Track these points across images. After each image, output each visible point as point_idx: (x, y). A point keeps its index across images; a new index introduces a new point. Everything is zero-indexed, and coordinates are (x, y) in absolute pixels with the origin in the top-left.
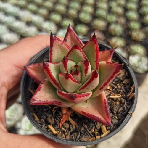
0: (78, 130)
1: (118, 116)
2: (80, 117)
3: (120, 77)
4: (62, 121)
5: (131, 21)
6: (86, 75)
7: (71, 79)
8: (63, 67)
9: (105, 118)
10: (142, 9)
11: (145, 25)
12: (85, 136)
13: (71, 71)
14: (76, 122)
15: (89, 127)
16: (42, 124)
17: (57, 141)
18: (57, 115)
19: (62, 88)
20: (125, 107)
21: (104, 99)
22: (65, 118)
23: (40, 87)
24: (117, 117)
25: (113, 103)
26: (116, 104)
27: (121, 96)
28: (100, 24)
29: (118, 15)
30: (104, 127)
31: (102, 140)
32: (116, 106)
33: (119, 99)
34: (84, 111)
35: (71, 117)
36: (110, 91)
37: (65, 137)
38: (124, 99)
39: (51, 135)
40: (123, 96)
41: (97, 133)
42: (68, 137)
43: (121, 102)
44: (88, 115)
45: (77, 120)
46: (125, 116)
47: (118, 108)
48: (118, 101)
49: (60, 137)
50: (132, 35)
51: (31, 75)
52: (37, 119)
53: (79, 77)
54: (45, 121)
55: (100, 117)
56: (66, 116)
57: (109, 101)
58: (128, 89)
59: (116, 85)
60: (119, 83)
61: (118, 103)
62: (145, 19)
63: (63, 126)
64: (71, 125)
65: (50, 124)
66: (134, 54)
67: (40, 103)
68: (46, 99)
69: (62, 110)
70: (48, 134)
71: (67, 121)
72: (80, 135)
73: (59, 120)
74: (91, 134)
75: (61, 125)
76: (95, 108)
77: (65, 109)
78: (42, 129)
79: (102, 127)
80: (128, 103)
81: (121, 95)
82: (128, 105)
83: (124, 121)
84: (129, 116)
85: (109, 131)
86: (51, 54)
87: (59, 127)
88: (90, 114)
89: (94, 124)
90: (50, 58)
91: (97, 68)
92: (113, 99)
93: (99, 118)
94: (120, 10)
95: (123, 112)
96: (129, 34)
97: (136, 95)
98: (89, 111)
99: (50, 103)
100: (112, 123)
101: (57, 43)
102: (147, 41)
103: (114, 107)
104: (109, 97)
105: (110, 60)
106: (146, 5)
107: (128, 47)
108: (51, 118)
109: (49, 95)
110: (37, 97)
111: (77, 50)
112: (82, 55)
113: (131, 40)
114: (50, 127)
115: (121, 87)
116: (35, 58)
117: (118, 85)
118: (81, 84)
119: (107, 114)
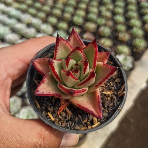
0: (73, 119)
2: (76, 108)
3: (113, 76)
4: (60, 110)
5: (118, 24)
6: (84, 73)
7: (72, 76)
8: (66, 64)
9: (97, 112)
10: (128, 13)
11: (131, 27)
12: (78, 125)
13: (72, 69)
14: (71, 112)
15: (82, 118)
16: (43, 111)
17: (54, 127)
18: (56, 104)
19: (62, 82)
20: (115, 103)
21: (98, 95)
23: (44, 80)
24: (107, 111)
25: (105, 98)
26: (108, 100)
27: (112, 93)
30: (95, 119)
31: (93, 130)
32: (108, 101)
33: (110, 96)
34: (80, 104)
35: (67, 107)
36: (103, 88)
37: (62, 125)
38: (115, 95)
39: (50, 122)
40: (114, 92)
41: (89, 123)
42: (64, 125)
43: (112, 98)
44: (83, 108)
45: (73, 110)
46: (114, 111)
47: (109, 103)
48: (110, 97)
49: (57, 124)
50: (119, 36)
51: (37, 68)
52: (39, 106)
53: (78, 74)
54: (45, 108)
55: (93, 111)
56: (63, 107)
57: (102, 96)
58: (119, 87)
59: (109, 83)
61: (109, 99)
62: (131, 22)
63: (60, 114)
64: (67, 114)
65: (49, 112)
66: (120, 53)
67: (43, 95)
68: (48, 91)
69: (61, 101)
71: (64, 110)
72: (74, 123)
73: (58, 109)
74: (84, 124)
75: (58, 113)
76: (90, 102)
77: (63, 100)
79: (94, 119)
80: (118, 99)
81: (113, 92)
82: (118, 101)
83: (114, 115)
84: (118, 111)
85: (99, 123)
86: (56, 52)
87: (57, 115)
88: (85, 107)
89: (87, 115)
90: (54, 55)
91: (94, 68)
92: (105, 95)
93: (92, 111)
94: (108, 14)
95: (113, 107)
96: (116, 35)
98: (84, 104)
100: (103, 116)
101: (61, 43)
102: (132, 42)
103: (106, 102)
104: (102, 93)
105: (106, 62)
106: (131, 10)
107: (115, 47)
108: (50, 106)
109: (51, 87)
110: (41, 89)
111: (79, 51)
112: (83, 56)
113: (118, 41)
114: (49, 114)
115: (113, 84)
116: (41, 53)
117: (111, 82)
118: (79, 80)
119: (100, 108)
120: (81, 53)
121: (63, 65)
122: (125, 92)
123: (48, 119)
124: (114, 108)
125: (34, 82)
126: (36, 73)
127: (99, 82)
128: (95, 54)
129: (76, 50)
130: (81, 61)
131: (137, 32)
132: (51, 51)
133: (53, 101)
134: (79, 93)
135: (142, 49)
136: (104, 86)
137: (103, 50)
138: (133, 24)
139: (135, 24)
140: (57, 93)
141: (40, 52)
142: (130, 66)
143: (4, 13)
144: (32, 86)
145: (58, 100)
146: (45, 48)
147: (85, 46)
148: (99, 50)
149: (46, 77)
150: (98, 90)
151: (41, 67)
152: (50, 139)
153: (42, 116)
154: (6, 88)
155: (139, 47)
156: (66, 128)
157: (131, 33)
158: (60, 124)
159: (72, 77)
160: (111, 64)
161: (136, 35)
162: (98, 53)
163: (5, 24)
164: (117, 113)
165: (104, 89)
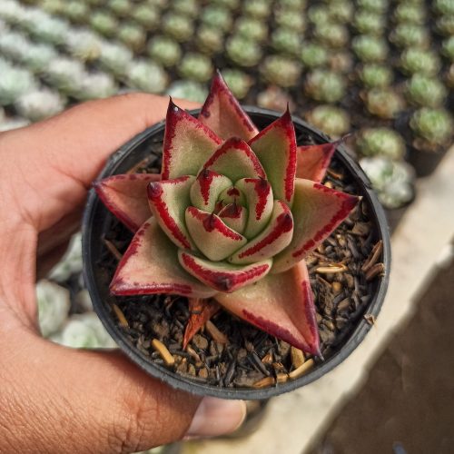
0: (231, 356)
1: (335, 323)
4: (191, 330)
5: (365, 63)
6: (258, 219)
8: (200, 193)
9: (303, 334)
10: (397, 31)
12: (247, 373)
13: (219, 205)
14: (224, 334)
15: (259, 351)
16: (137, 337)
17: (174, 384)
18: (177, 313)
19: (193, 248)
20: (356, 299)
21: (302, 281)
22: (196, 324)
23: (137, 245)
24: (332, 325)
25: (325, 286)
26: (332, 292)
27: (345, 267)
28: (283, 69)
29: (332, 47)
30: (300, 353)
31: (292, 386)
32: (332, 296)
33: (340, 277)
34: (250, 311)
35: (212, 320)
36: (316, 254)
37: (197, 374)
38: (353, 276)
39: (162, 369)
40: (350, 267)
41: (279, 366)
42: (204, 374)
43: (344, 284)
44: (260, 321)
45: (228, 327)
46: (354, 323)
47: (335, 301)
48: (338, 281)
49: (183, 375)
50: (367, 102)
51: (111, 207)
52: (124, 322)
53: (240, 221)
54: (144, 327)
55: (290, 330)
56: (199, 320)
57: (314, 281)
58: (364, 250)
59: (334, 237)
60: (341, 232)
61: (336, 286)
63: (191, 343)
64: (212, 342)
65: (158, 339)
66: (372, 154)
67: (137, 291)
68: (150, 277)
69: (191, 302)
70: (151, 365)
71: (203, 330)
72: (236, 368)
73: (182, 327)
74: (263, 367)
75: (185, 340)
76: (278, 301)
77: (198, 301)
78: (136, 350)
79: (293, 352)
80: (363, 287)
81: (347, 265)
82: (364, 293)
83: (352, 337)
84: (366, 326)
85: (310, 362)
86: (168, 156)
87: (182, 345)
88: (265, 318)
89: (274, 342)
90: (163, 165)
91: (288, 198)
92: (323, 275)
93: (287, 332)
94: (336, 33)
95: (350, 312)
96: (359, 97)
97: (386, 268)
98: (263, 309)
99: (163, 289)
100: (321, 341)
101: (185, 126)
102: (409, 120)
103: (327, 298)
104: (314, 269)
106: (406, 21)
107: (356, 135)
108: (160, 321)
110: (128, 274)
111: (239, 150)
112: (251, 164)
113: (364, 116)
114: (158, 344)
115: (348, 242)
116: (120, 156)
117: (339, 236)
118: (244, 240)
119: (310, 321)
120: (244, 158)
121: (192, 195)
122: (384, 266)
123: (156, 361)
124: (353, 315)
125: (106, 248)
126: (108, 219)
127: (304, 241)
128: (289, 155)
129: (230, 147)
130: (247, 181)
131: (425, 89)
132: (152, 148)
133: (168, 304)
134: (247, 282)
136: (319, 249)
138: (413, 64)
139: (417, 63)
140: (177, 283)
142: (403, 192)
143: (14, 26)
144: (99, 261)
145: (185, 301)
147: (256, 132)
149: (141, 233)
150: (303, 265)
151: (125, 202)
152: (158, 414)
153: (135, 353)
155: (431, 134)
156: (210, 385)
157: (405, 91)
158: (191, 375)
159: (221, 234)
160: (338, 179)
161: (421, 97)
162: (299, 150)
163: (17, 61)
164: (364, 329)
165: (319, 259)
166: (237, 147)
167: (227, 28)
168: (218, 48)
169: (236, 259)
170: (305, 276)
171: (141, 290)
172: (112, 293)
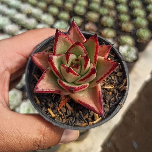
0: (74, 115)
1: (109, 105)
4: (61, 106)
5: (121, 13)
6: (85, 69)
7: (72, 72)
8: (66, 60)
10: (132, 3)
12: (79, 121)
13: (72, 64)
14: (72, 107)
15: (83, 114)
16: (43, 107)
17: (54, 124)
18: (57, 100)
19: (62, 78)
20: (117, 98)
21: (99, 91)
23: (44, 76)
24: (108, 106)
25: (107, 93)
26: (109, 95)
27: (114, 87)
29: (110, 8)
30: (97, 115)
31: (94, 126)
34: (81, 100)
35: (68, 103)
36: (104, 82)
37: (62, 121)
38: (116, 90)
39: (50, 118)
40: (115, 87)
41: (90, 119)
42: (64, 121)
43: (113, 93)
44: (84, 104)
45: (73, 105)
46: (116, 106)
47: (110, 98)
48: (111, 91)
49: (57, 121)
51: (36, 63)
52: (38, 102)
53: (79, 70)
54: (45, 104)
55: (94, 107)
56: (64, 102)
57: (103, 91)
58: (120, 81)
59: (110, 77)
61: (111, 93)
62: (134, 12)
63: (60, 110)
64: (68, 110)
65: (50, 108)
66: (123, 44)
68: (47, 87)
69: (61, 96)
70: (47, 117)
71: (65, 106)
72: (75, 119)
73: (58, 104)
74: (85, 119)
75: (59, 109)
76: (91, 97)
77: (63, 96)
78: (42, 112)
79: (95, 115)
80: (120, 94)
81: (114, 86)
82: (120, 96)
83: (115, 110)
84: (120, 107)
85: (100, 118)
86: (56, 47)
87: (58, 111)
88: (86, 103)
89: (88, 111)
90: (54, 50)
91: (95, 62)
92: (106, 89)
93: (93, 108)
94: (111, 4)
95: (115, 102)
97: (127, 88)
98: (85, 100)
100: (104, 111)
101: (61, 37)
102: (136, 32)
103: (107, 97)
104: (103, 87)
105: (107, 55)
107: (118, 38)
108: (50, 102)
109: (50, 83)
110: (40, 86)
112: (83, 51)
113: (121, 31)
114: (49, 110)
115: (115, 78)
116: (40, 46)
117: (112, 76)
118: (80, 76)
119: (101, 104)
120: (81, 48)
121: (63, 60)
122: (127, 87)
123: (49, 116)
124: (116, 103)
125: (34, 77)
126: (35, 67)
127: (100, 77)
128: (96, 48)
129: (76, 45)
130: (82, 56)
131: (141, 22)
132: (50, 44)
133: (53, 97)
134: (80, 90)
135: (146, 40)
136: (105, 80)
137: (104, 43)
138: (137, 14)
140: (57, 89)
141: (38, 45)
144: (31, 81)
145: (59, 96)
146: (44, 41)
147: (86, 40)
148: (100, 43)
149: (45, 72)
150: (99, 85)
151: (41, 62)
152: (50, 135)
153: (41, 113)
154: (4, 82)
155: (143, 37)
156: (66, 124)
157: (134, 23)
158: (60, 121)
159: (72, 74)
160: (113, 57)
161: (140, 25)
162: (99, 47)
164: (119, 108)
166: (78, 45)
167: (74, 2)
168: (71, 9)
169: (77, 82)
170: (100, 89)
171: (44, 91)
172: (35, 92)
